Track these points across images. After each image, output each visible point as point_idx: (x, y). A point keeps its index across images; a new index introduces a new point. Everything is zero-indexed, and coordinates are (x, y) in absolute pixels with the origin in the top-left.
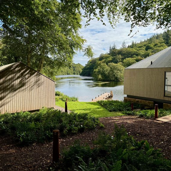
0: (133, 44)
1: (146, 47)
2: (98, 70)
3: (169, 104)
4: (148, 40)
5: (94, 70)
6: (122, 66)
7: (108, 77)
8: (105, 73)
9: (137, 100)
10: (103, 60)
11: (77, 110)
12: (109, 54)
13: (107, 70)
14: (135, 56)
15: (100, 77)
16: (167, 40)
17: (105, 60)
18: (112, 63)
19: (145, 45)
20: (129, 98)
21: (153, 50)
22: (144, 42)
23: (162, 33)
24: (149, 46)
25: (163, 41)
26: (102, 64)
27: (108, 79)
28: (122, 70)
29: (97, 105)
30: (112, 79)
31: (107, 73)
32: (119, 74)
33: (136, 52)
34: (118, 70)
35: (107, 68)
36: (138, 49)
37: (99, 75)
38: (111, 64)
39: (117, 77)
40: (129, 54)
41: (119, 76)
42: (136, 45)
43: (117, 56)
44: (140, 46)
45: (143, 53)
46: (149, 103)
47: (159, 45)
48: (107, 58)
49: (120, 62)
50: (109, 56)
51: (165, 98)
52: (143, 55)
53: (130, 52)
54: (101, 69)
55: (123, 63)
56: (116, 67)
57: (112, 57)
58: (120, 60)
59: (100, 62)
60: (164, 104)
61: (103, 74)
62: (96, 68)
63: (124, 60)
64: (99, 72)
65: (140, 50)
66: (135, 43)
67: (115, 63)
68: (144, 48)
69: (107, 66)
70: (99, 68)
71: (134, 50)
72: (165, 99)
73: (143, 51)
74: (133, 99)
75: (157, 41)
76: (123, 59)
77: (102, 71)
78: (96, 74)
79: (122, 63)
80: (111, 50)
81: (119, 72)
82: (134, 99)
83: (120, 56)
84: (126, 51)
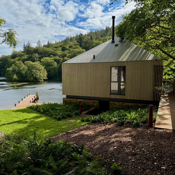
0: (48, 43)
1: (62, 48)
2: (12, 69)
3: (116, 102)
4: (62, 41)
5: (7, 69)
6: (41, 66)
7: (26, 76)
8: (21, 73)
9: (79, 100)
10: (17, 58)
11: (4, 124)
12: (23, 52)
13: (24, 69)
14: (52, 56)
15: (15, 77)
16: (80, 43)
17: (19, 58)
18: (30, 61)
19: (61, 46)
20: (70, 99)
21: (69, 51)
22: (59, 43)
23: (75, 36)
24: (65, 47)
25: (77, 43)
26: (17, 62)
27: (25, 80)
28: (42, 69)
29: (33, 113)
30: (31, 80)
31: (24, 72)
32: (38, 74)
33: (53, 52)
34: (37, 70)
35: (23, 67)
36: (54, 49)
37: (13, 74)
38: (28, 63)
39: (36, 78)
40: (46, 54)
41: (38, 76)
42: (51, 45)
43: (34, 54)
44: (55, 46)
45: (60, 54)
46: (94, 103)
47: (74, 47)
48: (21, 56)
49: (37, 61)
50: (24, 54)
51: (111, 95)
52: (61, 55)
53: (47, 52)
54: (17, 68)
55: (41, 62)
56: (34, 66)
57: (27, 56)
58: (38, 59)
59: (13, 60)
60: (111, 102)
61: (19, 73)
62: (9, 67)
63: (42, 59)
64: (14, 71)
65: (57, 50)
66: (51, 43)
67: (32, 62)
68: (60, 49)
69: (23, 64)
70: (13, 66)
71: (50, 50)
72: (111, 97)
73: (60, 52)
74: (74, 100)
75: (71, 43)
76: (40, 58)
77: (18, 71)
78: (9, 74)
79: (39, 62)
80: (25, 47)
81: (38, 72)
82: (76, 100)
83: (37, 55)
84: (42, 50)
